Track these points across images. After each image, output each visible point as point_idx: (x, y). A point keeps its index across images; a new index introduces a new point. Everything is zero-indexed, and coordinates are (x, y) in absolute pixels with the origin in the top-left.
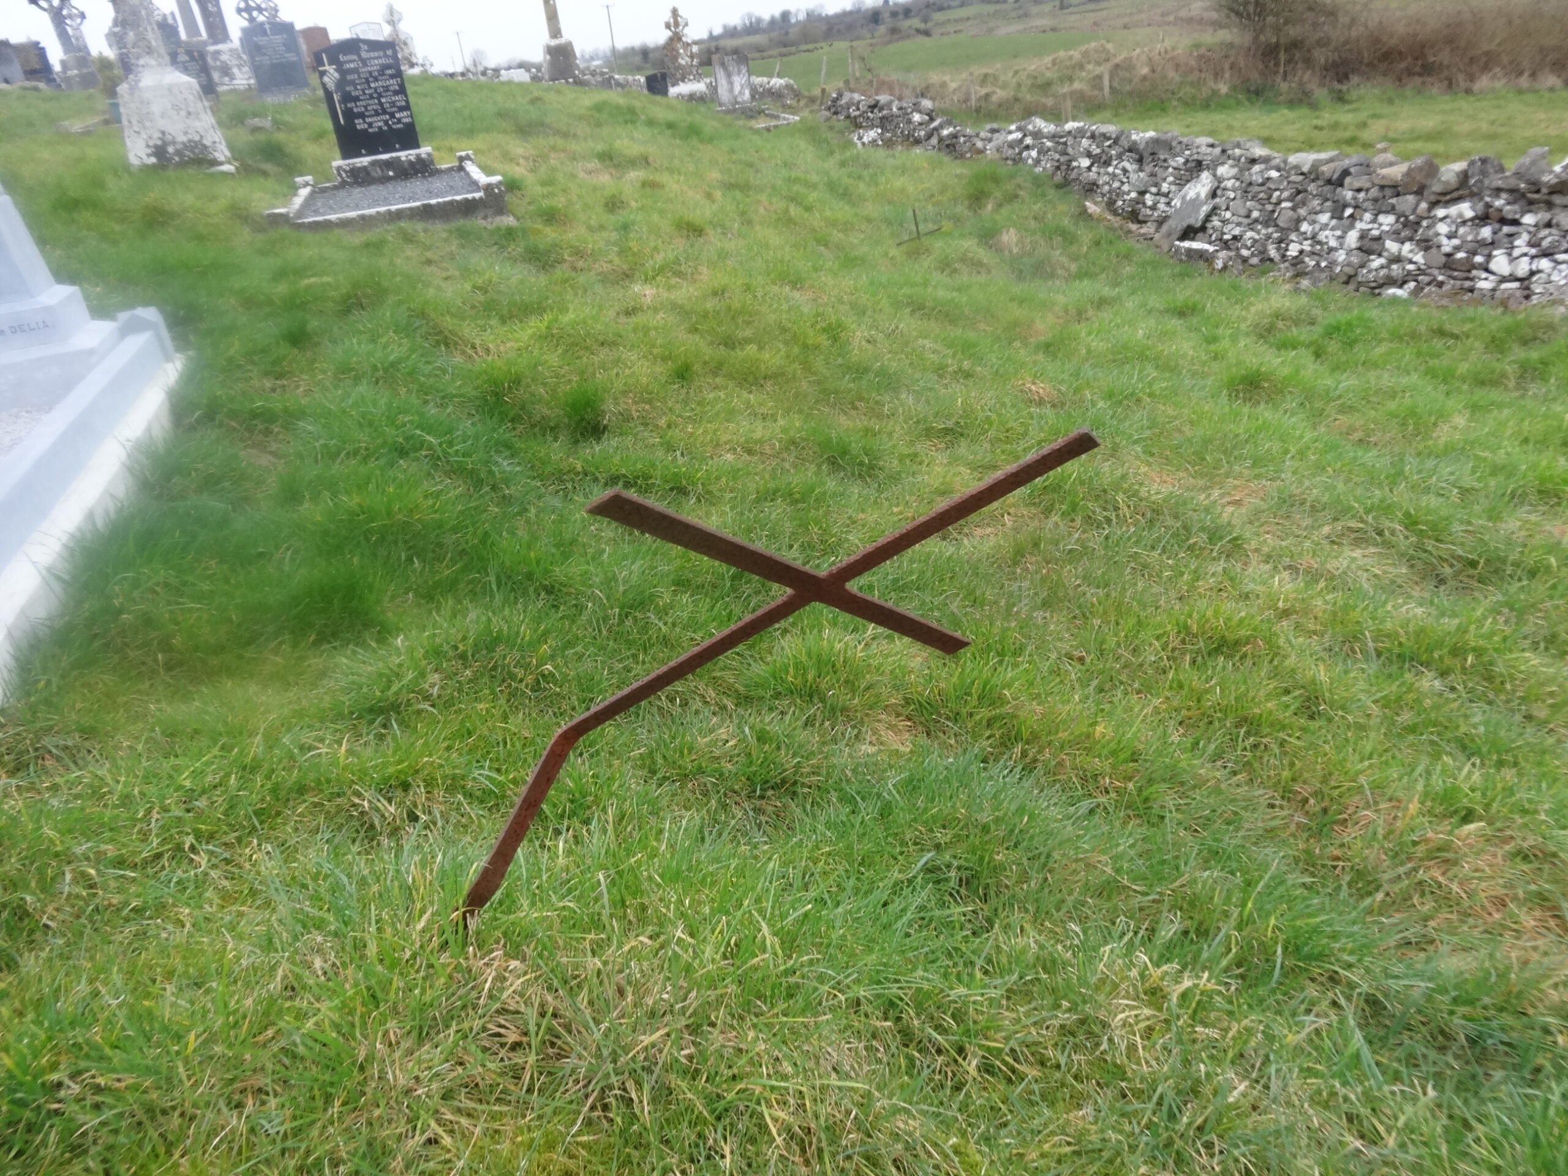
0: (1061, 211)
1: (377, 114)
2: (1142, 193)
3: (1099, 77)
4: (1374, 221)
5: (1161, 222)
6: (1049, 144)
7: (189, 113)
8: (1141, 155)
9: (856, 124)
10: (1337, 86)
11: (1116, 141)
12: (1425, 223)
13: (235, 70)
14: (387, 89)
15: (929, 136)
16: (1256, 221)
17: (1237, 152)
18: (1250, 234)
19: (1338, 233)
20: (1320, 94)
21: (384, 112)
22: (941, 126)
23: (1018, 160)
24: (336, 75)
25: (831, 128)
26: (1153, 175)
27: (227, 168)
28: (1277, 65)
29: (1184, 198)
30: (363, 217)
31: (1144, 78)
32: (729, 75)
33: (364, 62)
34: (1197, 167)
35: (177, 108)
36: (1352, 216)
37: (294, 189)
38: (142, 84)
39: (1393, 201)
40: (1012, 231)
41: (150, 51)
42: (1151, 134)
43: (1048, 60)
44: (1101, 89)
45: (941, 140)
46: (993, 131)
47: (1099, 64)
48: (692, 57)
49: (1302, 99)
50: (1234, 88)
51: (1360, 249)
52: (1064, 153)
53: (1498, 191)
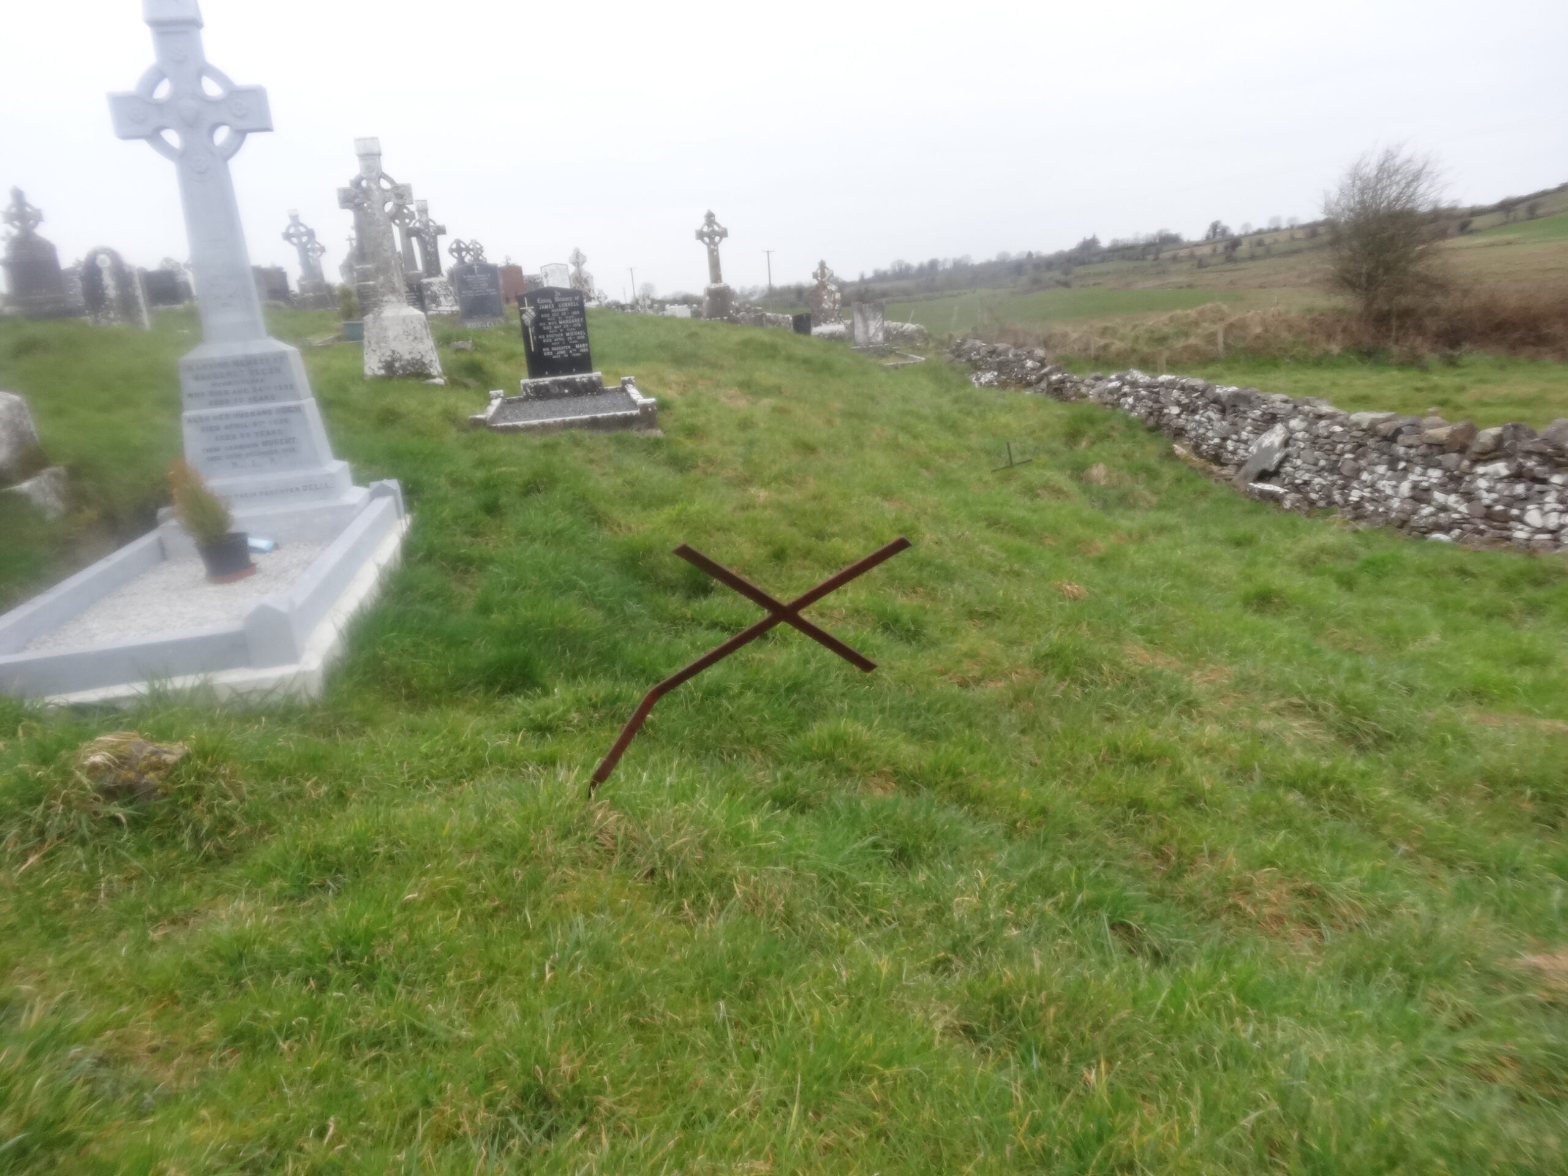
0: (1150, 451)
1: (561, 344)
2: (1224, 439)
3: (1214, 334)
4: (1423, 474)
5: (1240, 465)
6: (1143, 393)
7: (416, 338)
8: (1227, 407)
9: (976, 367)
10: (1450, 352)
11: (1203, 393)
12: (1467, 478)
13: (442, 299)
14: (571, 326)
15: (1039, 380)
16: (1323, 469)
17: (1307, 408)
18: (1317, 480)
19: (1394, 483)
20: (1432, 358)
21: (567, 343)
22: (1051, 372)
23: (1116, 405)
24: (533, 314)
25: (953, 369)
26: (1233, 424)
27: (439, 381)
28: (1389, 330)
29: (1259, 446)
30: (543, 425)
31: (1258, 337)
32: (865, 320)
33: (556, 305)
34: (1271, 419)
35: (407, 334)
36: (1405, 469)
37: (488, 400)
38: (383, 315)
39: (1439, 457)
40: (1102, 466)
41: (393, 291)
42: (1233, 389)
43: (1165, 317)
44: (1216, 344)
45: (1050, 384)
46: (1098, 379)
47: (1214, 322)
48: (835, 302)
49: (1412, 362)
50: (1346, 349)
51: (1412, 498)
52: (1157, 401)
53: (1528, 454)
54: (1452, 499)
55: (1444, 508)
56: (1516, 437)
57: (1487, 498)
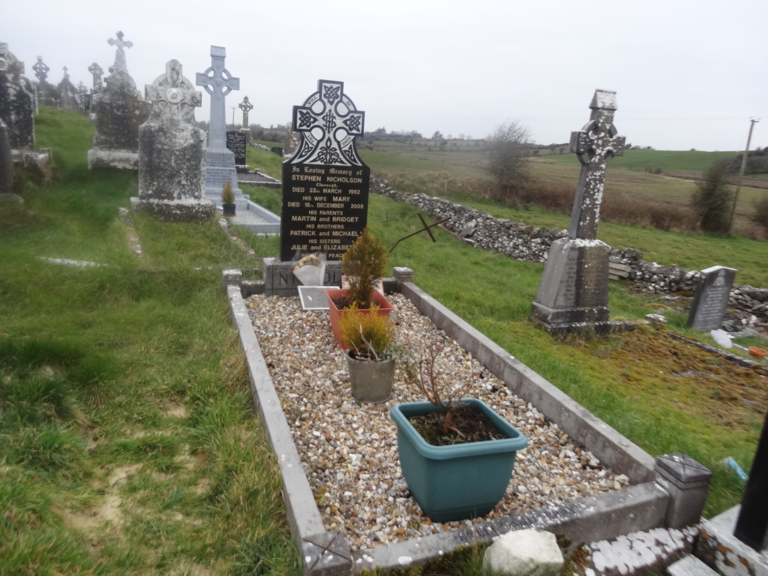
2: (455, 223)
4: (517, 240)
5: (460, 232)
6: (427, 202)
8: (456, 211)
10: (526, 204)
11: (449, 206)
12: (529, 243)
14: (240, 147)
15: (386, 192)
16: (487, 236)
17: (484, 215)
18: (485, 239)
19: (508, 242)
20: (520, 205)
21: (238, 153)
22: (390, 190)
23: (416, 205)
26: (459, 218)
28: (506, 192)
29: (467, 226)
33: (236, 138)
34: (472, 218)
36: (512, 238)
39: (522, 235)
40: (414, 226)
42: (459, 205)
46: (408, 195)
49: (513, 206)
50: (491, 198)
51: (513, 247)
52: (432, 206)
53: (546, 237)
54: (524, 248)
55: (522, 251)
56: (544, 232)
57: (534, 249)
